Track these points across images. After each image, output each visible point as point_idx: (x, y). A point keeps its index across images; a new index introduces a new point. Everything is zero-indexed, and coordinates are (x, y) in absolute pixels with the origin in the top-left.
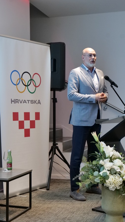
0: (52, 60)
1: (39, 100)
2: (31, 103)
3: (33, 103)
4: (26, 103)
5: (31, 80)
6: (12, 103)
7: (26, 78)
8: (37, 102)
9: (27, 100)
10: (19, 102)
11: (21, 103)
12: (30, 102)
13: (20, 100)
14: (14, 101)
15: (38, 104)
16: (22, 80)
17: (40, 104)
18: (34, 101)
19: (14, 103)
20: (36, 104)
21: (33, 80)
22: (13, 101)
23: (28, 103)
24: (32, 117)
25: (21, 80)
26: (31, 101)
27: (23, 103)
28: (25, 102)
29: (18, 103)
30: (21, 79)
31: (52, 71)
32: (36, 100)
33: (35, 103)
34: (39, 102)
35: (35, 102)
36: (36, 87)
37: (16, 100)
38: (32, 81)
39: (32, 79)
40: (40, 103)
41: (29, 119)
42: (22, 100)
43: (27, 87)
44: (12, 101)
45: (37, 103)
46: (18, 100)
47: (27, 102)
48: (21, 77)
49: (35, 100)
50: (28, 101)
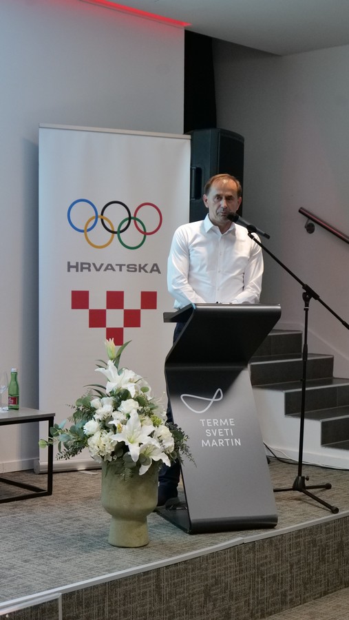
0: (193, 171)
1: (155, 265)
2: (128, 271)
3: (136, 271)
4: (114, 270)
5: (130, 218)
6: (69, 271)
7: (116, 216)
8: (148, 268)
9: (117, 265)
10: (92, 268)
11: (98, 270)
12: (124, 268)
13: (94, 264)
14: (76, 267)
15: (151, 272)
16: (102, 220)
17: (159, 272)
18: (138, 267)
19: (77, 271)
20: (146, 271)
21: (136, 219)
22: (73, 267)
23: (121, 270)
24: (132, 302)
25: (99, 220)
26: (128, 266)
27: (105, 270)
28: (110, 267)
29: (90, 270)
30: (100, 217)
31: (193, 196)
32: (146, 265)
33: (140, 271)
34: (155, 268)
35: (142, 268)
36: (145, 233)
37: (82, 264)
38: (132, 221)
39: (132, 215)
40: (158, 271)
42: (102, 265)
43: (116, 235)
44: (69, 267)
45: (149, 270)
46: (89, 264)
47: (117, 268)
48: (99, 214)
49: (140, 265)
50: (121, 266)
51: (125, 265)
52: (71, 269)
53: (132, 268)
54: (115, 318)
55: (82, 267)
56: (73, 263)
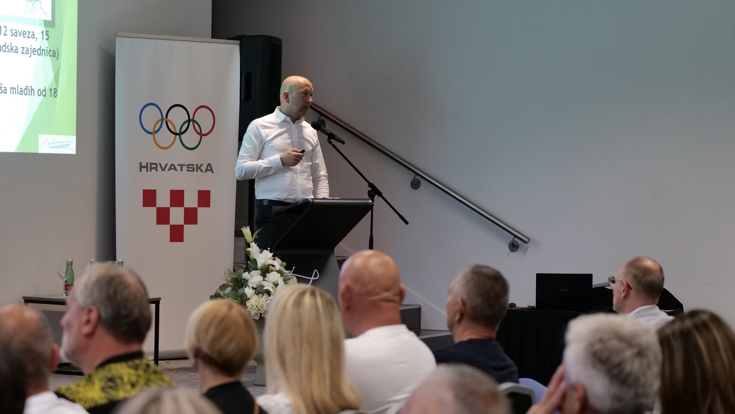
0: (243, 74)
1: (209, 165)
2: (188, 170)
3: (193, 171)
4: (176, 170)
5: (189, 121)
6: (141, 171)
7: (178, 118)
8: (204, 168)
9: (178, 165)
10: (159, 167)
11: (163, 170)
12: (185, 168)
13: (160, 164)
14: (146, 167)
15: (206, 172)
16: (166, 122)
17: (213, 172)
18: (195, 167)
19: (147, 171)
20: (202, 171)
21: (194, 121)
22: (144, 167)
23: (182, 170)
24: (191, 201)
25: (164, 122)
26: (188, 167)
27: (169, 170)
28: (173, 167)
29: (157, 170)
30: (165, 119)
31: (242, 99)
32: (202, 165)
33: (197, 171)
34: (209, 168)
35: (199, 168)
36: (201, 135)
37: (151, 164)
38: (191, 123)
39: (191, 118)
40: (211, 170)
41: (181, 205)
42: (167, 165)
43: (178, 137)
44: (141, 167)
45: (204, 171)
46: (156, 164)
47: (178, 168)
48: (164, 117)
49: (197, 165)
50: (182, 166)
51: (185, 165)
52: (142, 169)
53: (191, 168)
54: (177, 216)
55: (151, 167)
56: (144, 164)
